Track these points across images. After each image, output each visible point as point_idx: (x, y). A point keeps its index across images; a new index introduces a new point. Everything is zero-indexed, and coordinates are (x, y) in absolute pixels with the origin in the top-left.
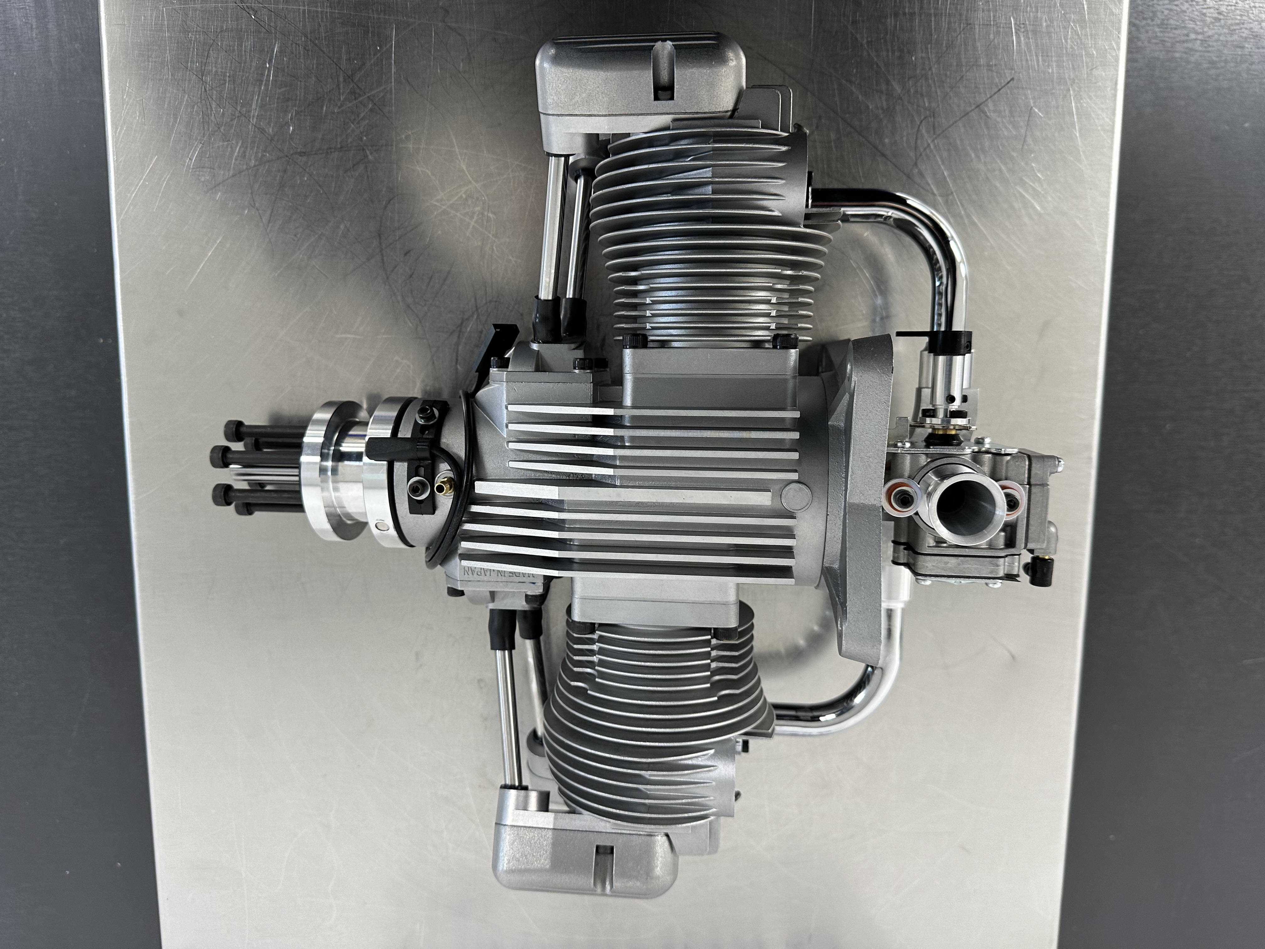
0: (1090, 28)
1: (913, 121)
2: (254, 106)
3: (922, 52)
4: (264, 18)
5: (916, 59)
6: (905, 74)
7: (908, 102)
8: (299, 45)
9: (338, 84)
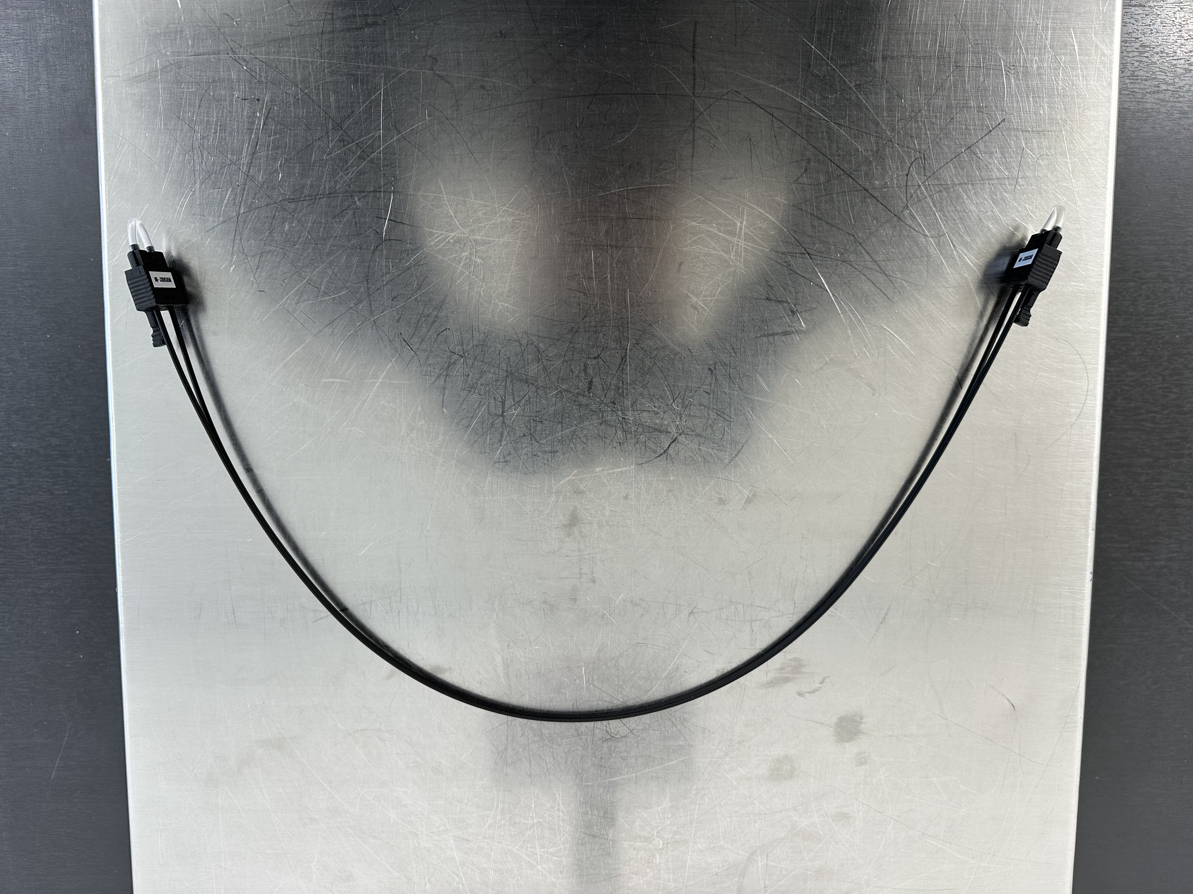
0: (1082, 70)
1: (903, 162)
2: (244, 155)
3: (911, 94)
4: (256, 69)
5: (905, 101)
6: (895, 117)
7: (898, 144)
8: (289, 94)
9: (327, 132)
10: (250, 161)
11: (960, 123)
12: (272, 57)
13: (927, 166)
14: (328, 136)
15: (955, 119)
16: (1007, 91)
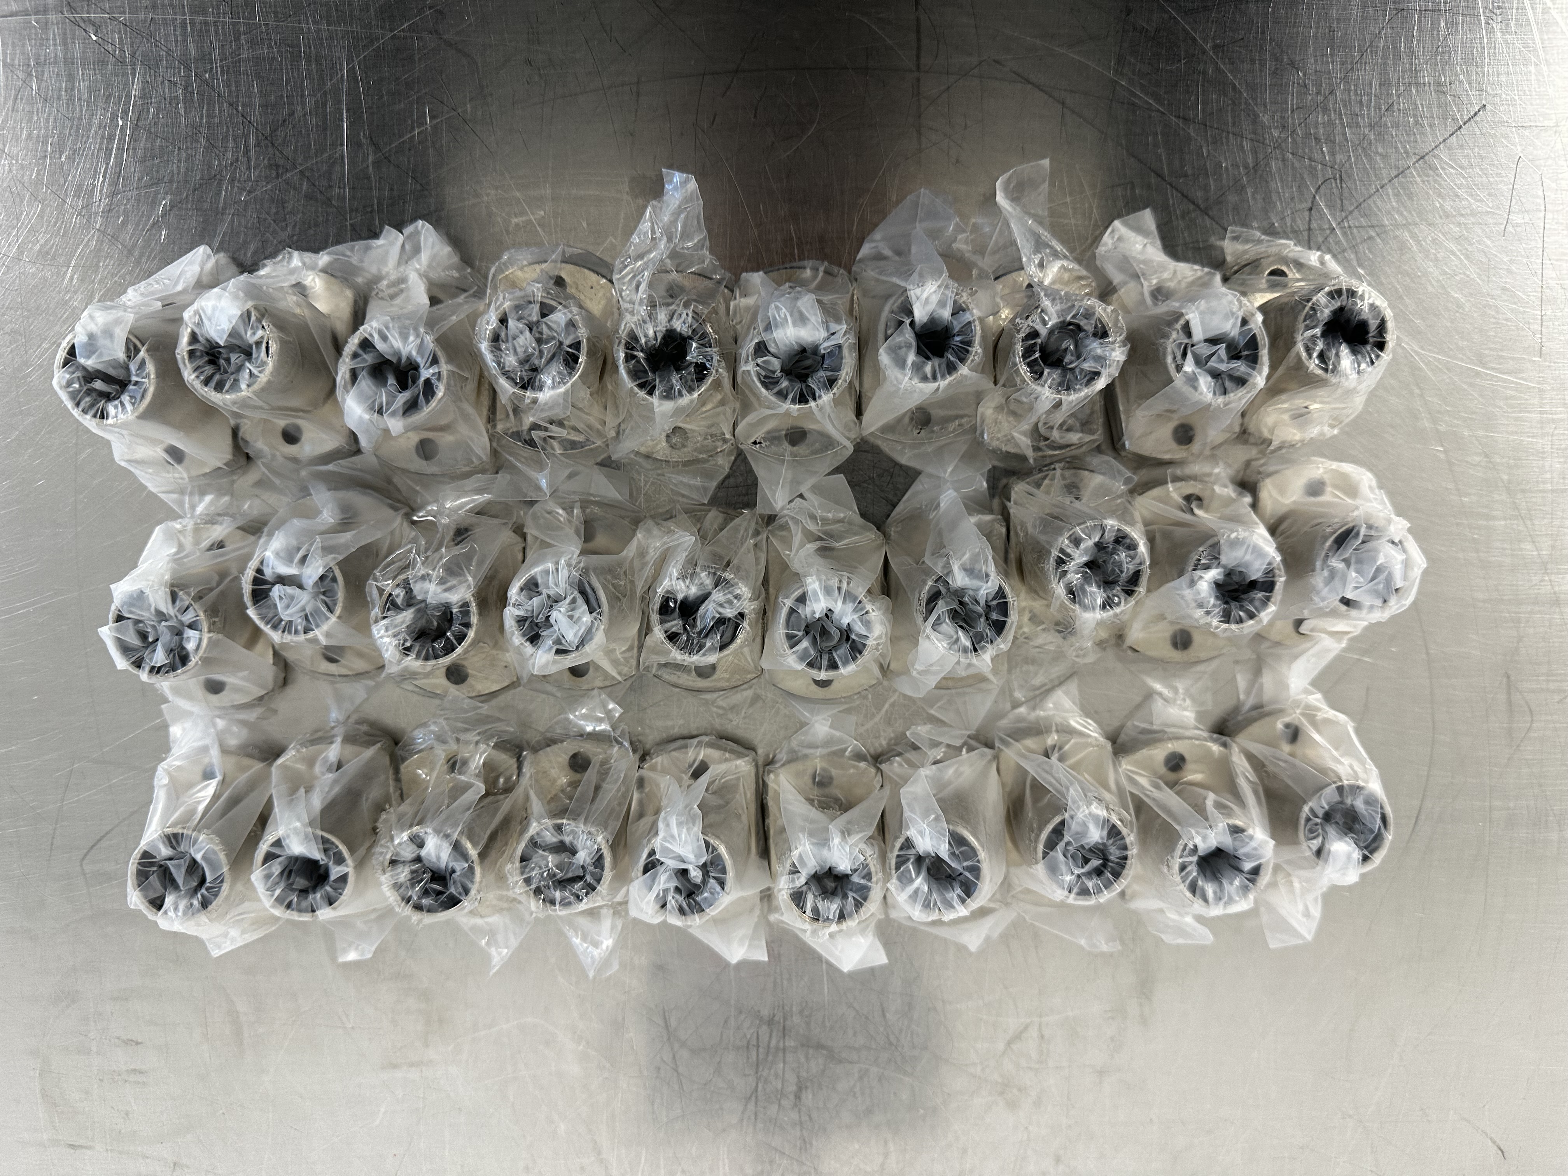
3: (1316, 61)
4: (113, 38)
5: (1304, 75)
6: (1286, 103)
7: (1293, 154)
8: (175, 84)
9: (247, 151)
10: (107, 208)
11: (1405, 112)
12: (142, 16)
13: (1346, 193)
14: (249, 159)
15: (1396, 106)
16: (1489, 54)
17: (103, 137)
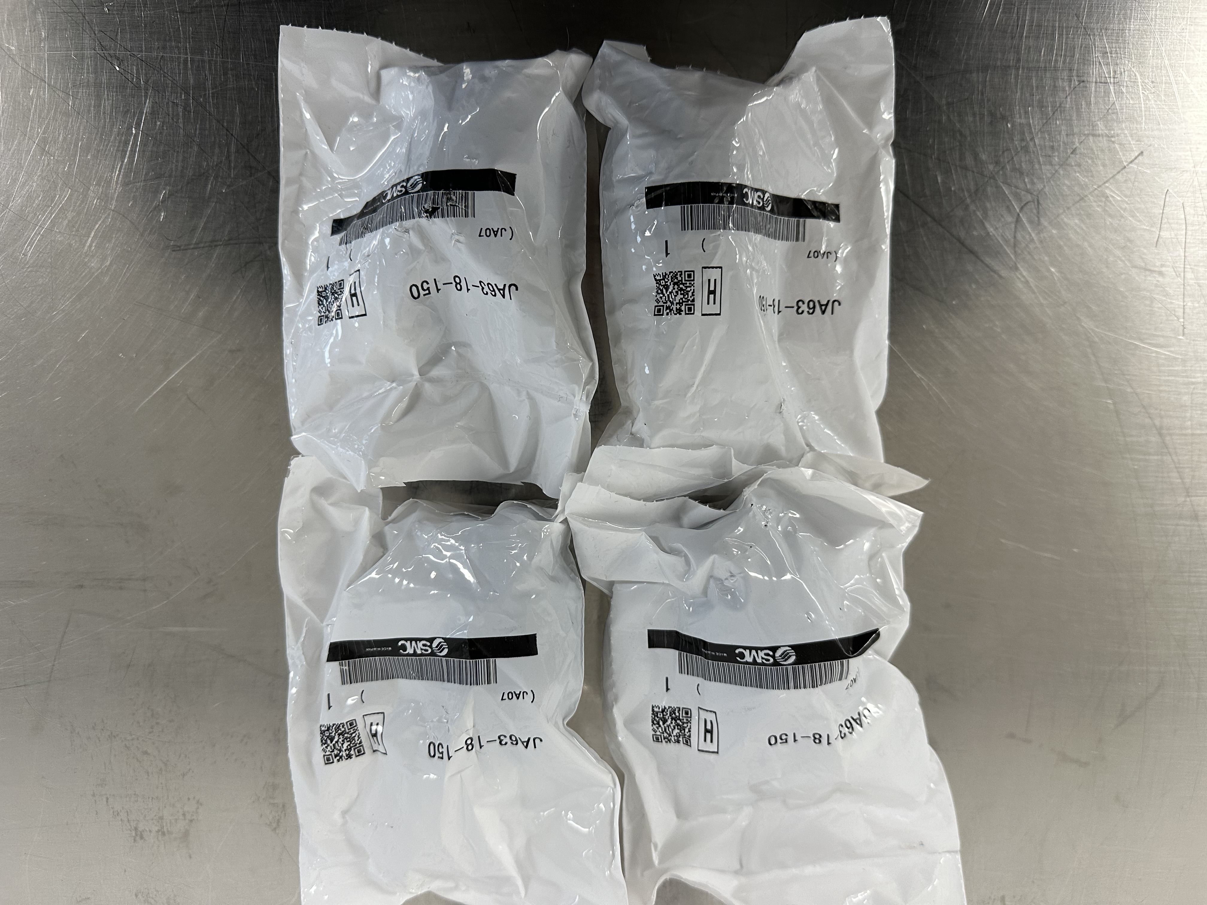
1: (1010, 207)
2: (113, 185)
6: (999, 146)
7: (1003, 183)
8: (177, 105)
9: (228, 157)
10: (121, 194)
11: (1084, 155)
12: (154, 54)
13: (1042, 212)
14: (230, 162)
15: (1078, 150)
16: (1145, 115)
17: (120, 142)
